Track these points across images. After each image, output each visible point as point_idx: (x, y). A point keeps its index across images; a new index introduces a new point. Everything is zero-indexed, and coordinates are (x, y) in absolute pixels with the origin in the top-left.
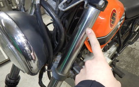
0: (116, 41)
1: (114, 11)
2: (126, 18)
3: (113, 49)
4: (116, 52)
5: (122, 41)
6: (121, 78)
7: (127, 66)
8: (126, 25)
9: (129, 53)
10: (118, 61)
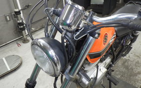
0: (110, 54)
1: (106, 34)
2: (117, 36)
3: (108, 60)
4: (111, 63)
5: (116, 54)
6: (116, 85)
7: (122, 76)
8: (117, 41)
9: (123, 64)
10: (113, 71)
